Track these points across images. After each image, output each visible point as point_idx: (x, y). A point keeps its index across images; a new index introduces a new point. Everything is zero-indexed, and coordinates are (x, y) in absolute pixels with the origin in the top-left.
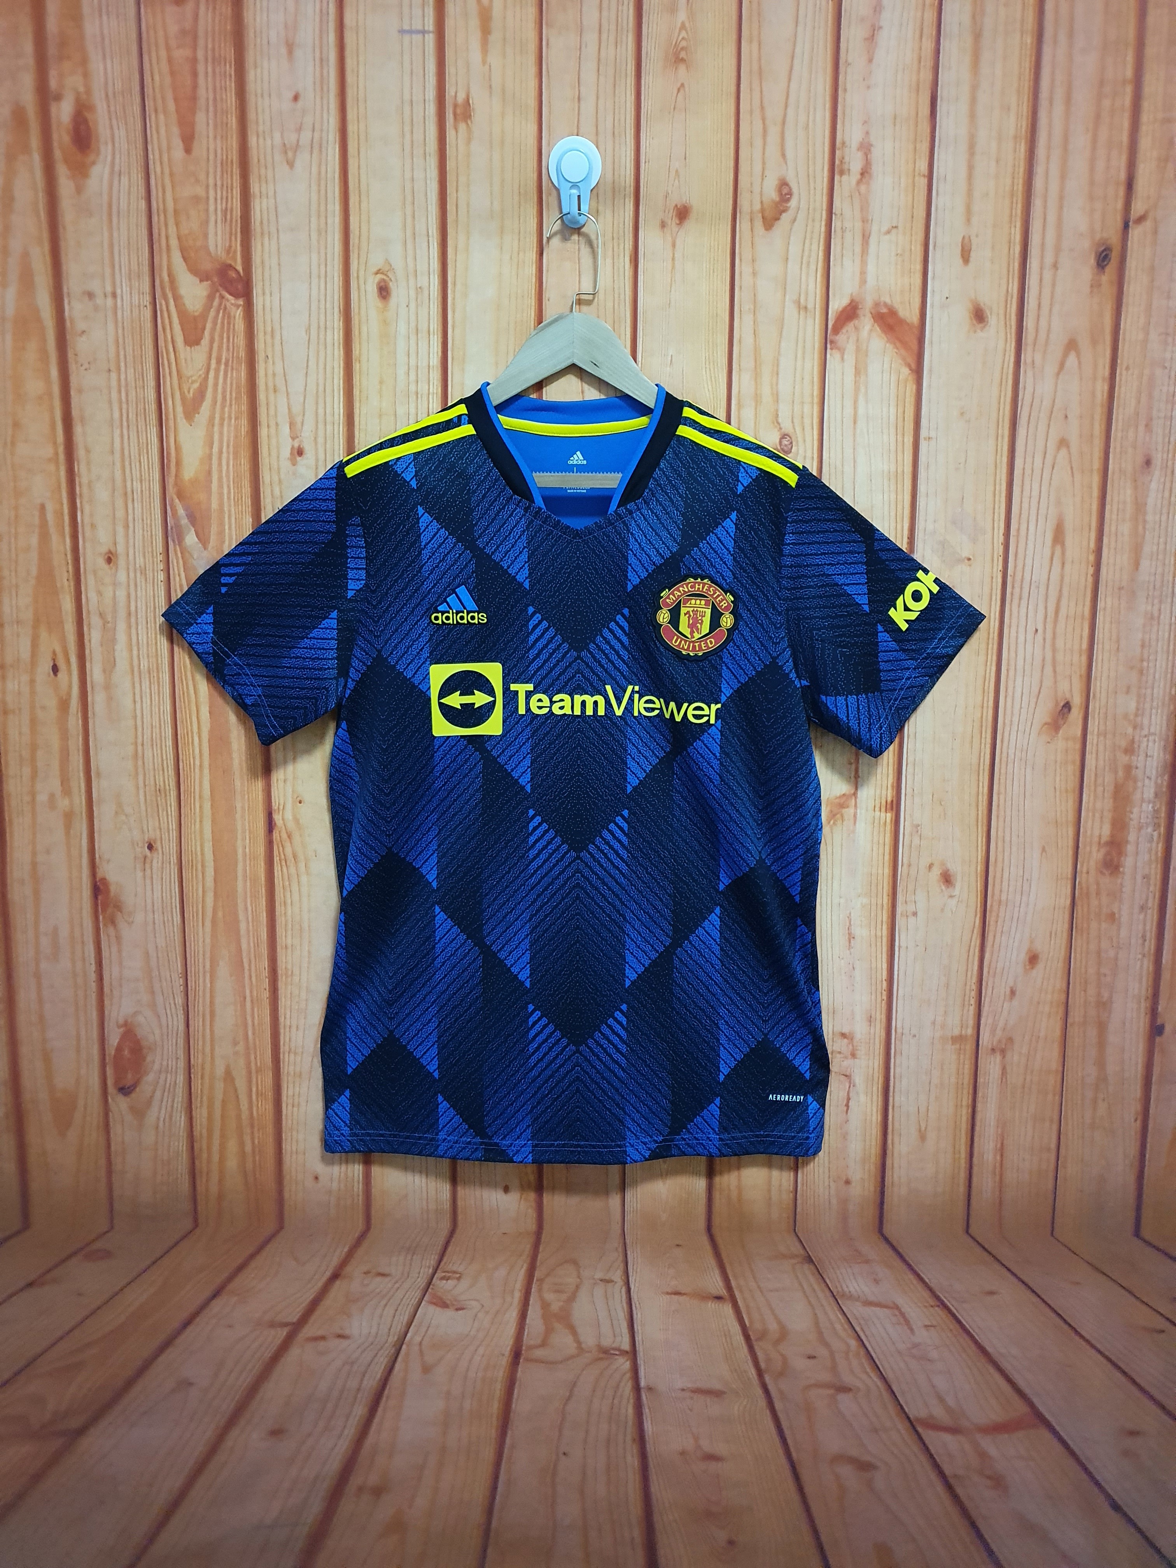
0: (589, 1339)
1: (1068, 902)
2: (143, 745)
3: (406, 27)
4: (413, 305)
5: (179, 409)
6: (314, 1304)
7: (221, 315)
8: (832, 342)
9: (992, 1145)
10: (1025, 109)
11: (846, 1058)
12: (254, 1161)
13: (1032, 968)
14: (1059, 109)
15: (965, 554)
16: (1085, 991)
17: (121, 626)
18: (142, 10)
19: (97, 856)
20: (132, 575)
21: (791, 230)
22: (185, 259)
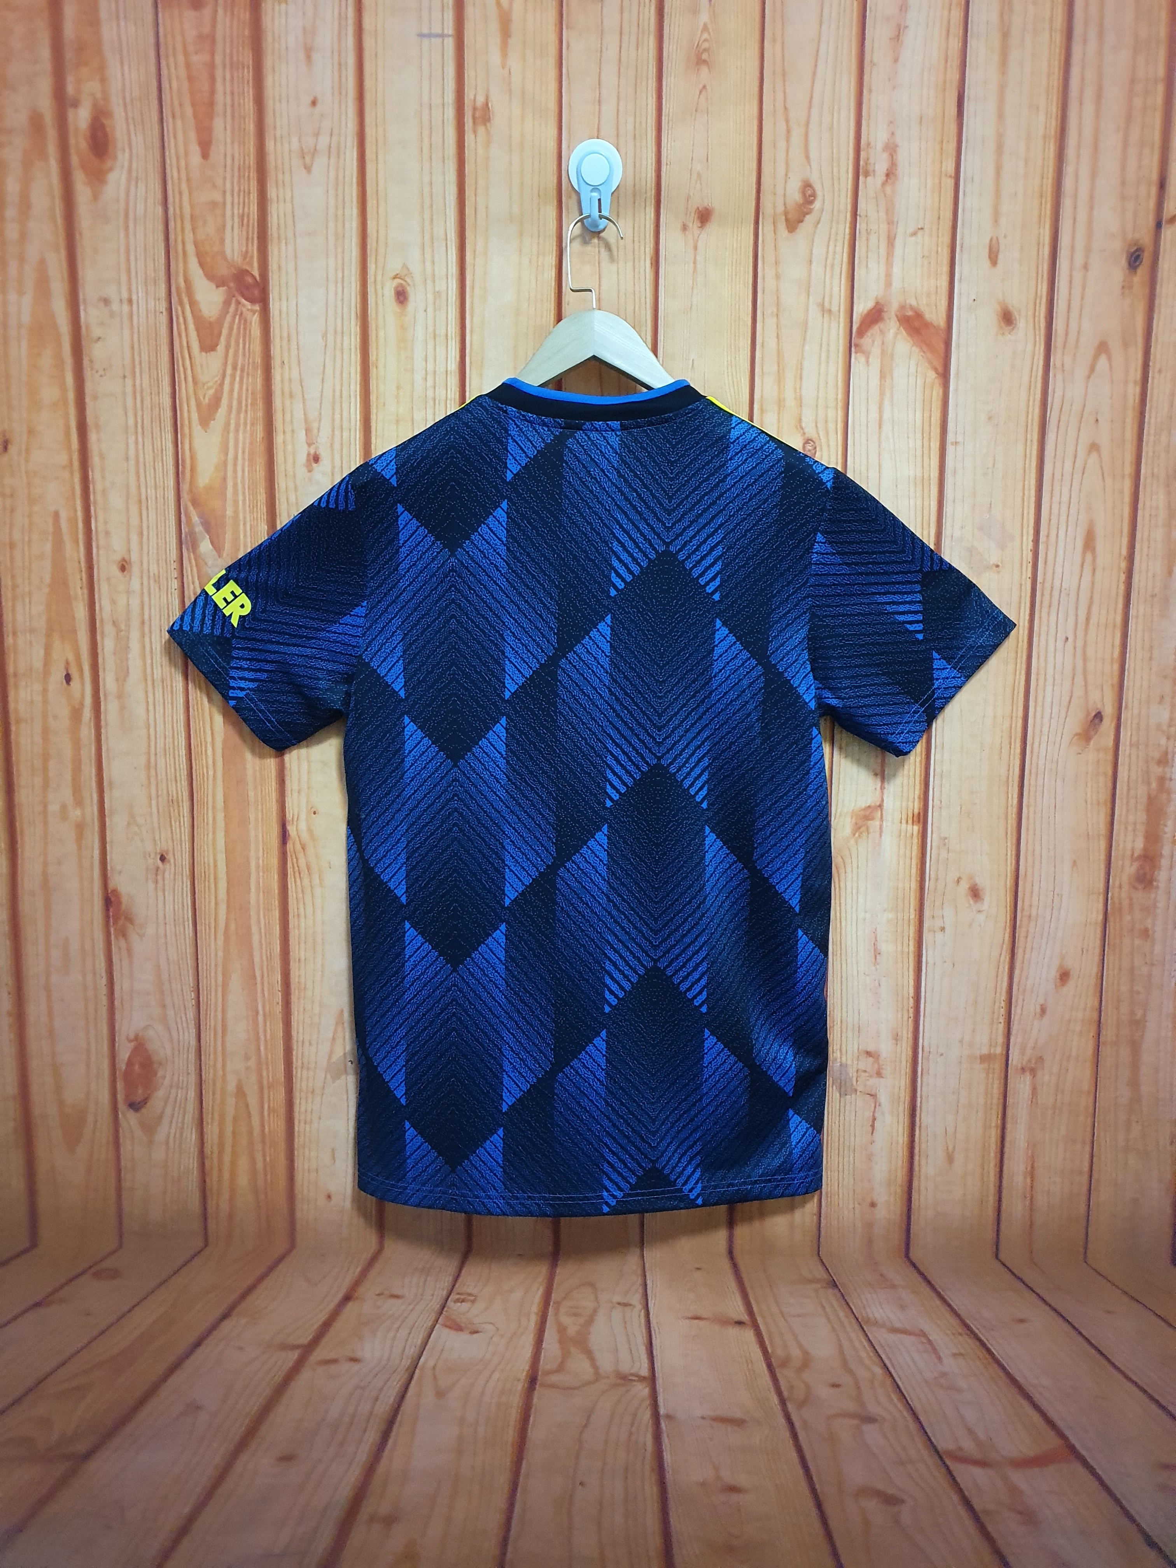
0: (606, 1364)
1: (1101, 917)
2: (156, 754)
3: (425, 31)
4: (430, 310)
5: (195, 416)
6: (327, 1325)
7: (237, 320)
8: (856, 345)
9: (1022, 1168)
10: (1054, 109)
11: (871, 1076)
12: (266, 1180)
13: (1063, 985)
14: (1089, 108)
15: (994, 560)
16: (1118, 1009)
17: (135, 635)
18: (160, 15)
19: (109, 868)
20: (146, 583)
21: (815, 232)
22: (201, 265)
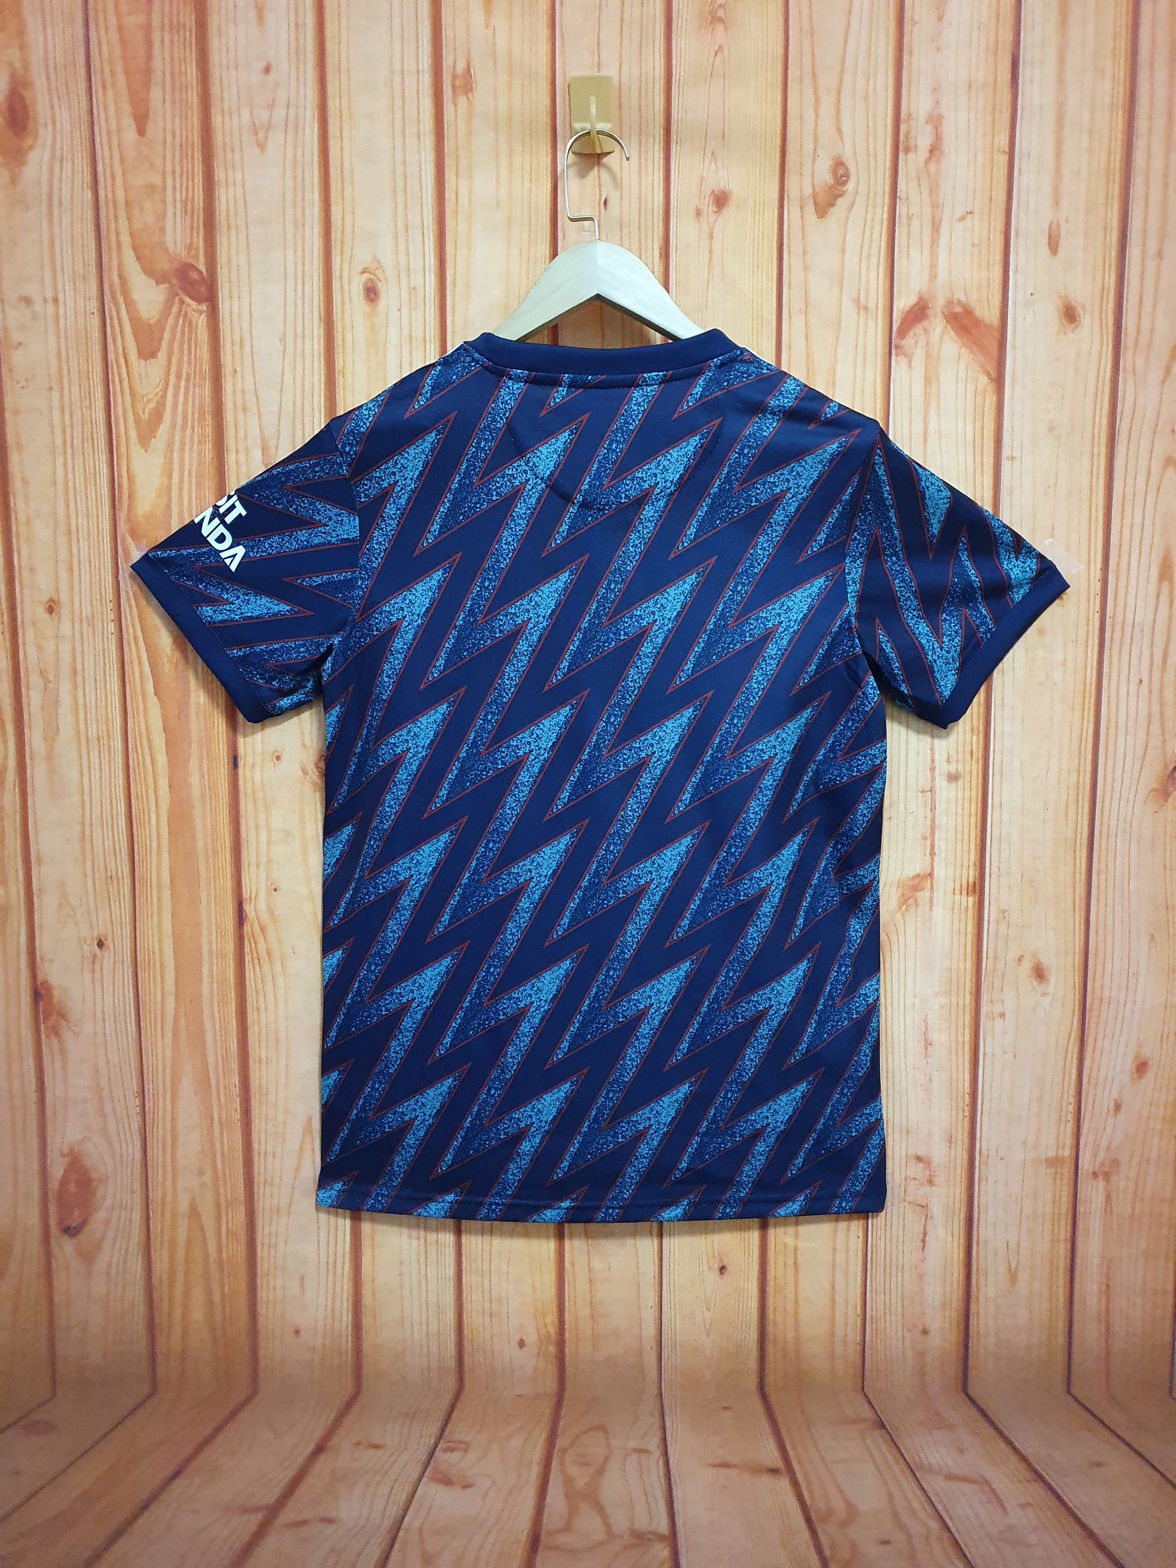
0: (620, 1521)
2: (91, 825)
4: (405, 310)
5: (133, 433)
6: (295, 1482)
7: (181, 322)
8: (897, 347)
9: (1095, 1287)
10: (1122, 73)
11: (922, 1185)
12: (224, 1312)
13: (1141, 1077)
14: (1161, 73)
17: (65, 687)
19: (38, 955)
20: (77, 626)
21: (848, 218)
22: (138, 258)
